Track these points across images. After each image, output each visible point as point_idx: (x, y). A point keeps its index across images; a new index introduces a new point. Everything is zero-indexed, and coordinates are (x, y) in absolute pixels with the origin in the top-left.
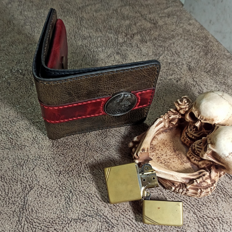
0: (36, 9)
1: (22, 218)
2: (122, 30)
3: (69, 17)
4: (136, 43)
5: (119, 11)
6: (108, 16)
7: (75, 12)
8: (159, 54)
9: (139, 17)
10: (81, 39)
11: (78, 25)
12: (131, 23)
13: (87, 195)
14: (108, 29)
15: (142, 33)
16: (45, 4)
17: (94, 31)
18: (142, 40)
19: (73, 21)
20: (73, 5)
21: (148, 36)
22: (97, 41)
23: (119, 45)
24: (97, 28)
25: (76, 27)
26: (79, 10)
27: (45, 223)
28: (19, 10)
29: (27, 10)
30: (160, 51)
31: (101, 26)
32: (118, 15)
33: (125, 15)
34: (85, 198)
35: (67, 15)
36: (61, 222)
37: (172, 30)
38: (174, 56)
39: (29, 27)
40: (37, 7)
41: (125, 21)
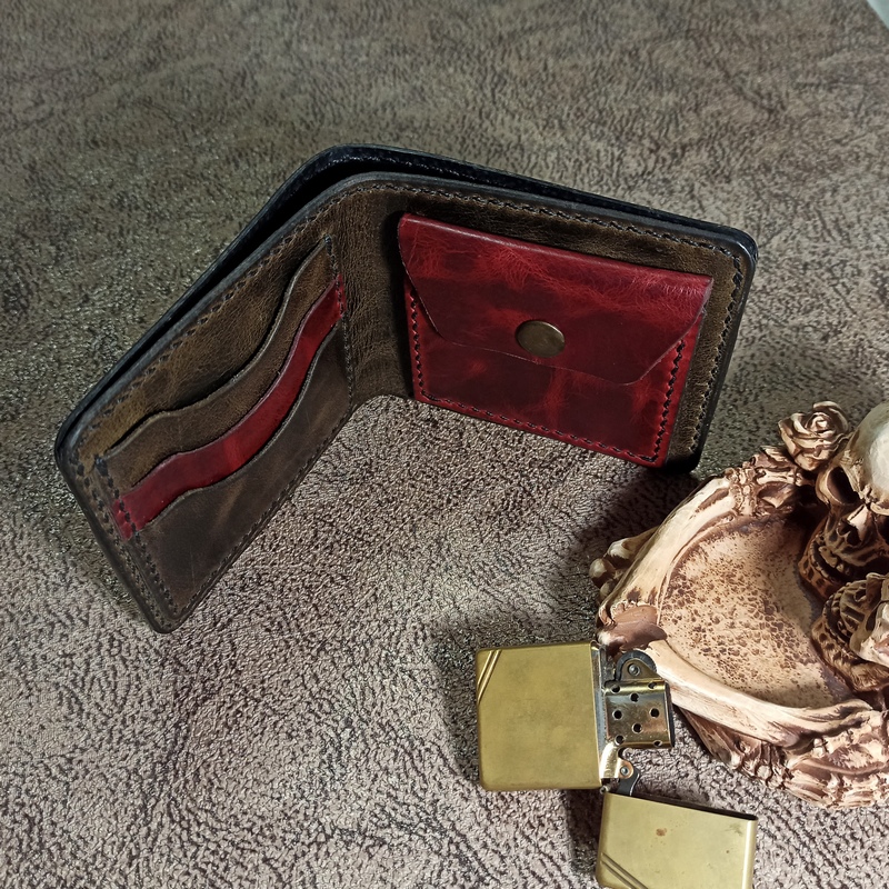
0: (343, 34)
1: (157, 801)
2: (643, 130)
3: (456, 70)
4: (686, 180)
5: (643, 54)
6: (600, 71)
7: (481, 53)
8: (772, 228)
9: (717, 81)
10: (484, 153)
11: (482, 100)
12: (684, 102)
13: (407, 744)
14: (592, 122)
15: (716, 143)
16: (378, 17)
17: (538, 128)
18: (714, 172)
19: (467, 86)
20: (478, 27)
21: (738, 154)
22: (543, 163)
23: (622, 182)
24: (550, 116)
25: (474, 108)
26: (496, 44)
27: (233, 829)
28: (283, 34)
29: (311, 38)
30: (776, 214)
31: (567, 108)
32: (636, 69)
33: (664, 73)
34: (396, 752)
35: (449, 62)
36: (293, 837)
37: (836, 138)
38: (828, 239)
39: (308, 96)
40: (348, 29)
41: (661, 95)
